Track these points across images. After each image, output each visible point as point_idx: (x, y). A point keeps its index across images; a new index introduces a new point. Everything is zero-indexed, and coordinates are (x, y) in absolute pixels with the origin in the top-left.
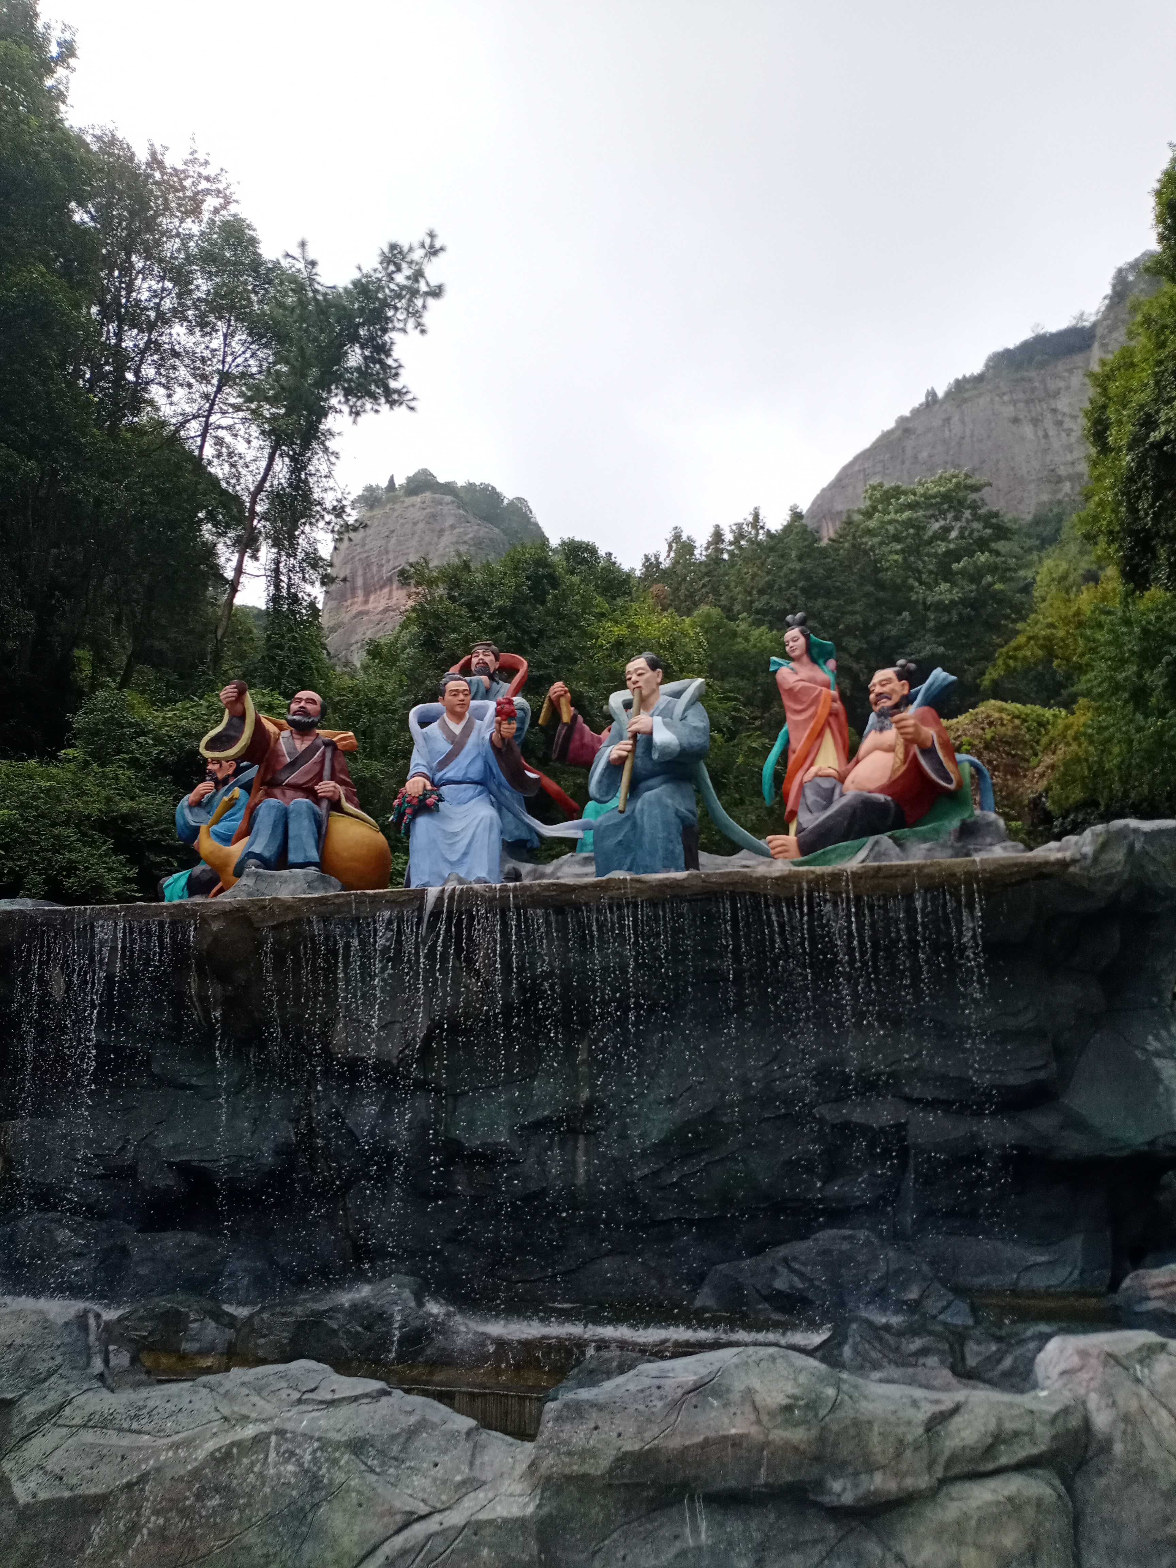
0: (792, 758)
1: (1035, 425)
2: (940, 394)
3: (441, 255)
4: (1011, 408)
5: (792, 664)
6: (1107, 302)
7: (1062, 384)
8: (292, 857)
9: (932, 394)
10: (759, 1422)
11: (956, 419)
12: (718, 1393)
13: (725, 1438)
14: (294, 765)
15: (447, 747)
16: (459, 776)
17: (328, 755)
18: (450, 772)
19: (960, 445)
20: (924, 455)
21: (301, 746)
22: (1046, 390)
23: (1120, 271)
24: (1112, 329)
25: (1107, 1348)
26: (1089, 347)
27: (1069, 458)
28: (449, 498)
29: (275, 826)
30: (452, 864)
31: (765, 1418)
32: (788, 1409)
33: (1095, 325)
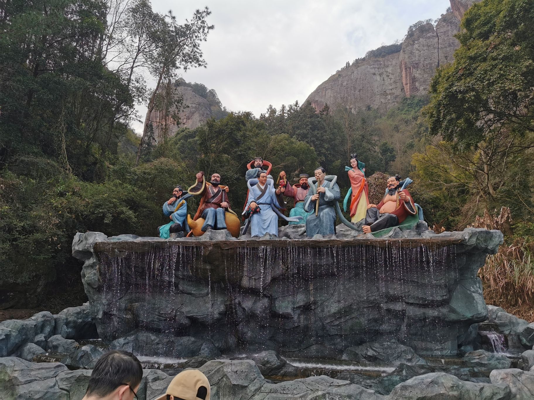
0: (353, 198)
1: (380, 76)
2: (351, 64)
3: (211, 15)
4: (373, 70)
5: (352, 169)
6: (406, 37)
7: (390, 63)
8: (219, 226)
9: (348, 64)
10: (446, 390)
11: (355, 72)
12: (437, 383)
13: (441, 394)
14: (214, 197)
15: (260, 193)
16: (264, 202)
17: (224, 194)
18: (261, 201)
19: (356, 81)
20: (345, 83)
21: (216, 191)
22: (384, 65)
23: (411, 27)
24: (407, 46)
25: (511, 373)
26: (399, 51)
27: (390, 88)
28: (190, 88)
29: (213, 216)
30: (264, 229)
31: (447, 389)
32: (452, 387)
33: (401, 44)
